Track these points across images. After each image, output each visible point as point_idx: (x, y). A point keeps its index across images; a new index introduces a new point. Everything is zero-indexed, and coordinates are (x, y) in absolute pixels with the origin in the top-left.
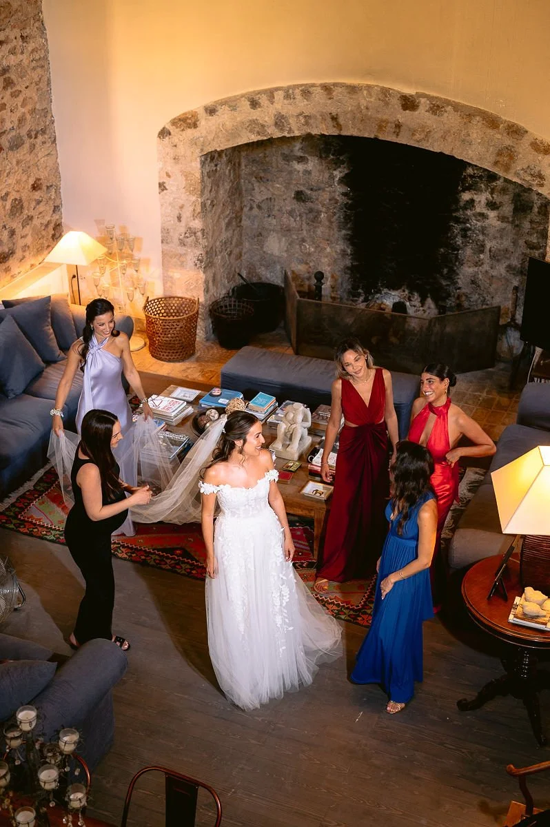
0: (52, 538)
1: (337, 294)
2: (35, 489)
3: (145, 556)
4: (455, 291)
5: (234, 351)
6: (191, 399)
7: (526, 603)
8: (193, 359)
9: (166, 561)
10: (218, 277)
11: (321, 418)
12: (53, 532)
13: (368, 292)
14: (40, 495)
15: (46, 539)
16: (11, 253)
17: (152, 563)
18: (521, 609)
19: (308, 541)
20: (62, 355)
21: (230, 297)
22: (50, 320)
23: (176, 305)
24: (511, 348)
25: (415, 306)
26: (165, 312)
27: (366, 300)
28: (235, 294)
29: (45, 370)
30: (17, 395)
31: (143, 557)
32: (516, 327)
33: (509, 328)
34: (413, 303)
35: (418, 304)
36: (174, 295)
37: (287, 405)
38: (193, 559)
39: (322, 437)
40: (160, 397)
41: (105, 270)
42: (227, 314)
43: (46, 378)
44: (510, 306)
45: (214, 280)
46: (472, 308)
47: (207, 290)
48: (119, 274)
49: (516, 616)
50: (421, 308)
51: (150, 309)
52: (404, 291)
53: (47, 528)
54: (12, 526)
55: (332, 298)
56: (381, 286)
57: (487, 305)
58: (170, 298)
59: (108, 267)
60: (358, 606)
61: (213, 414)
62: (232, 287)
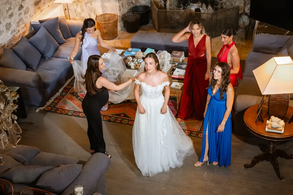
0: (71, 114)
1: (172, 7)
2: (61, 95)
3: (109, 118)
4: (220, 2)
5: (133, 34)
6: (120, 53)
7: (272, 123)
8: (117, 38)
9: (118, 119)
10: (124, 4)
11: (174, 56)
12: (71, 112)
13: (184, 5)
14: (63, 97)
15: (68, 115)
16: (40, 1)
17: (112, 120)
18: (270, 125)
19: (174, 106)
20: (65, 40)
21: (129, 12)
22: (59, 27)
23: (108, 17)
24: (244, 23)
25: (204, 9)
26: (104, 20)
27: (184, 9)
28: (131, 11)
29: (59, 47)
30: (49, 58)
31: (108, 118)
32: (246, 14)
33: (243, 15)
34: (203, 8)
35: (205, 8)
36: (107, 13)
37: (160, 52)
38: (128, 117)
39: (175, 64)
40: (108, 54)
41: (78, 5)
42: (129, 19)
43: (60, 50)
44: (243, 6)
45: (122, 6)
46: (227, 8)
47: (120, 10)
48: (84, 6)
49: (268, 128)
50: (207, 10)
51: (98, 20)
52: (199, 4)
53: (68, 110)
54: (53, 111)
55: (170, 9)
56: (190, 2)
57: (233, 6)
58: (106, 14)
59: (79, 4)
60: (198, 130)
61: (130, 59)
62: (130, 8)
